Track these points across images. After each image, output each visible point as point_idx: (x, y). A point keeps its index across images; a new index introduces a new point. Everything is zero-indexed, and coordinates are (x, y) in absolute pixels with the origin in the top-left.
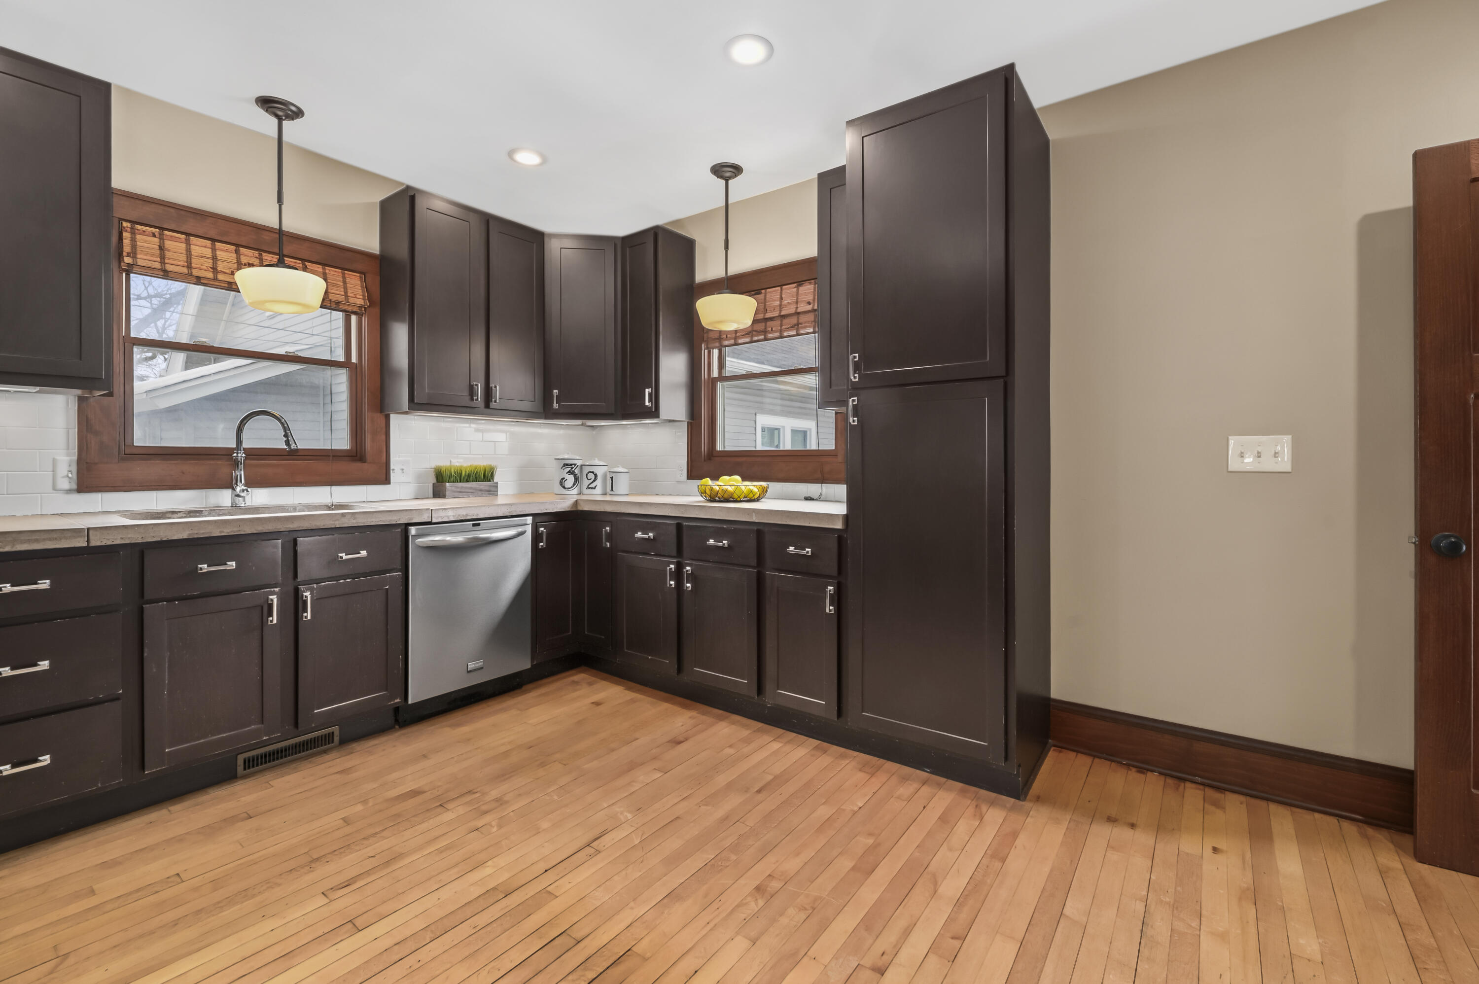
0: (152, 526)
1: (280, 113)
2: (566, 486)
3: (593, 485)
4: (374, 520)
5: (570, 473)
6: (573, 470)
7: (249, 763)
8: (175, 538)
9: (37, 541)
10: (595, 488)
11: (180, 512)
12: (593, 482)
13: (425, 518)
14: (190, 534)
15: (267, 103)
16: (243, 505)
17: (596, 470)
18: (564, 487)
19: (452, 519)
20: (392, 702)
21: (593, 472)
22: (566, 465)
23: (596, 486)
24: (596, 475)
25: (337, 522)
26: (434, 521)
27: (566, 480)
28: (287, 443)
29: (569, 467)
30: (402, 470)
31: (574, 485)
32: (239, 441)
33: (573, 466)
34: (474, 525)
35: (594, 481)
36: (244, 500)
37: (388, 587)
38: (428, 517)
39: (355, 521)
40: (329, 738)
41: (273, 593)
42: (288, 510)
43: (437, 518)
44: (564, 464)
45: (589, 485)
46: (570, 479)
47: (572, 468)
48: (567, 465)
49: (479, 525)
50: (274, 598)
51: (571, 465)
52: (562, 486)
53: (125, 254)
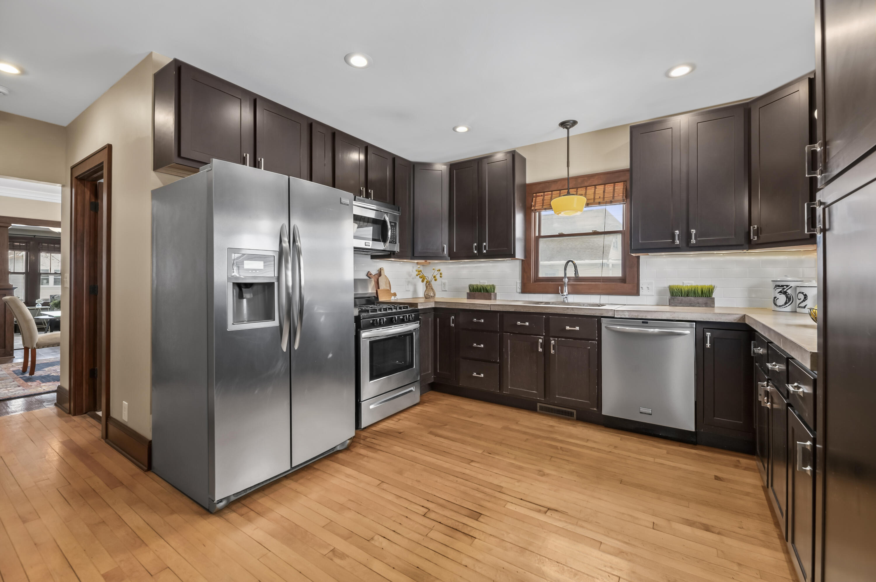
0: (505, 306)
1: (568, 127)
2: (778, 304)
3: (803, 305)
4: (582, 312)
5: (781, 293)
6: (785, 290)
7: (542, 408)
8: (511, 310)
9: (480, 307)
10: (805, 307)
11: (543, 302)
12: (802, 302)
13: (610, 314)
14: (515, 310)
15: (563, 124)
16: (567, 302)
17: (805, 291)
18: (776, 305)
19: (627, 317)
20: (592, 409)
21: (803, 293)
22: (776, 286)
23: (806, 306)
24: (806, 297)
25: (565, 311)
26: (616, 316)
27: (778, 299)
28: (575, 274)
29: (783, 289)
30: (648, 288)
31: (786, 303)
32: (565, 274)
33: (785, 287)
34: (643, 322)
35: (804, 301)
36: (567, 300)
37: (589, 348)
38: (612, 314)
39: (573, 312)
40: (571, 414)
41: (541, 338)
42: (581, 305)
43: (618, 315)
44: (776, 285)
45: (799, 304)
46: (782, 299)
47: (784, 289)
48: (779, 286)
49: (647, 323)
50: (540, 341)
51: (782, 286)
52: (774, 304)
53: (533, 206)
